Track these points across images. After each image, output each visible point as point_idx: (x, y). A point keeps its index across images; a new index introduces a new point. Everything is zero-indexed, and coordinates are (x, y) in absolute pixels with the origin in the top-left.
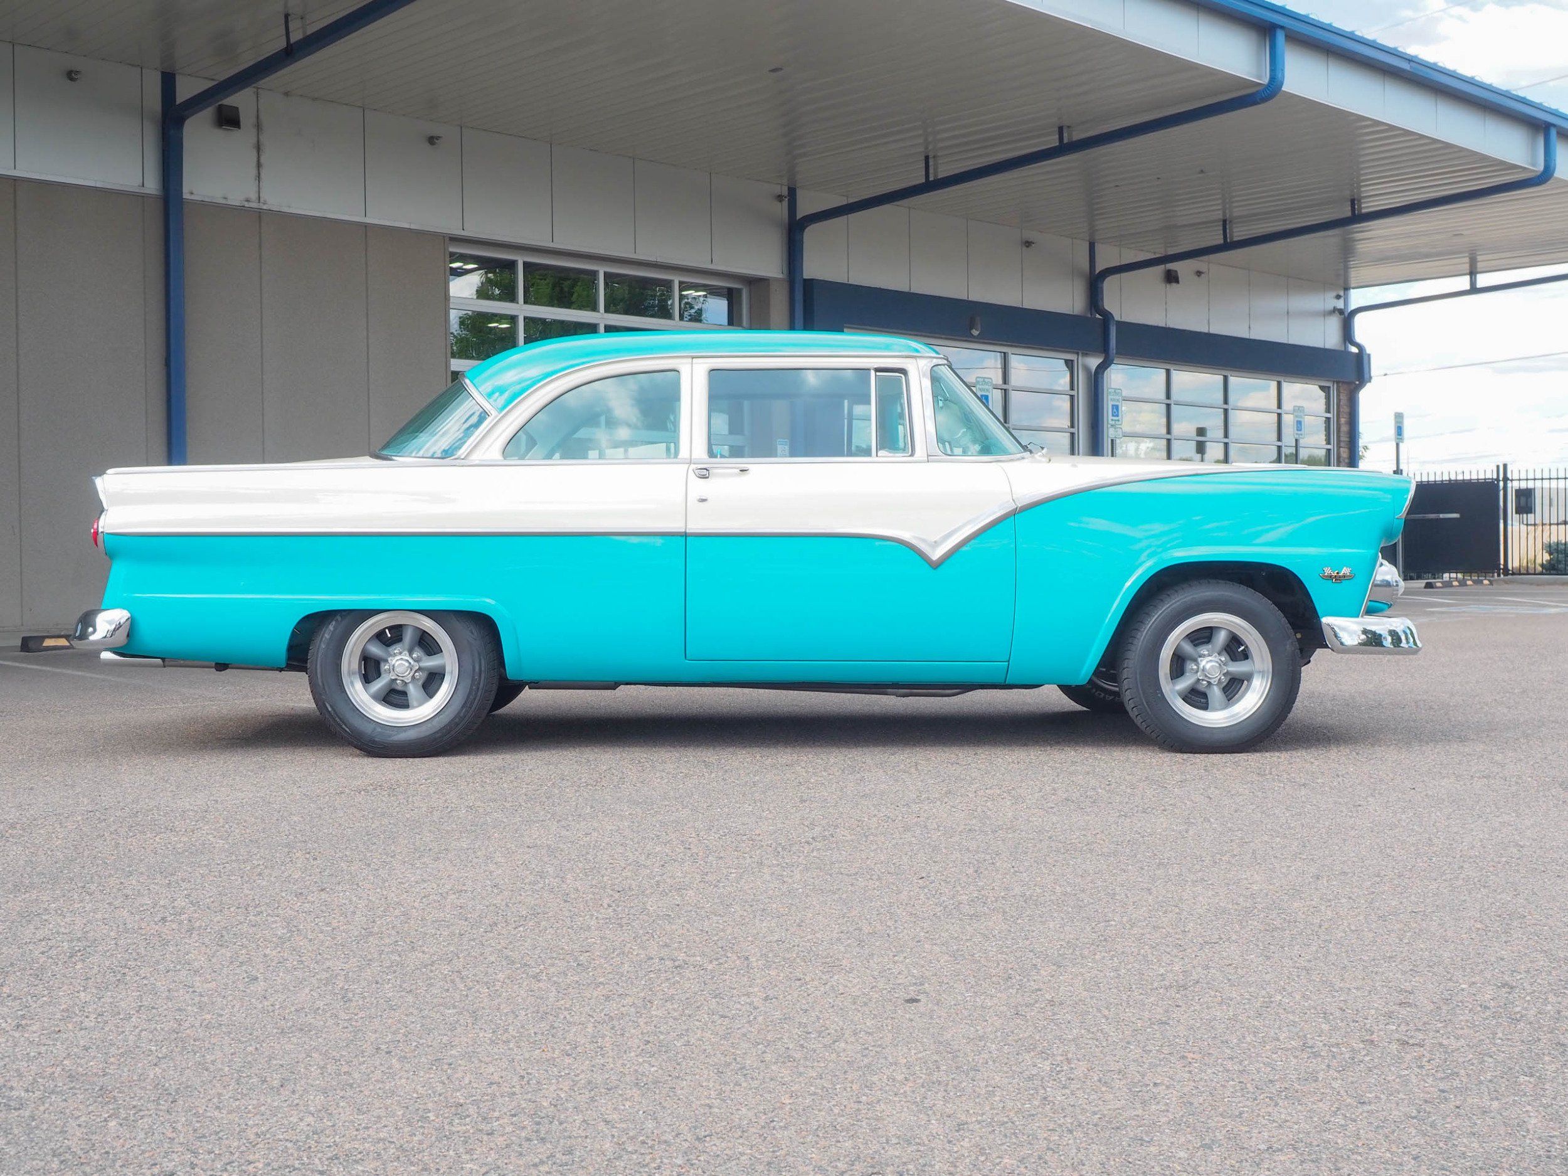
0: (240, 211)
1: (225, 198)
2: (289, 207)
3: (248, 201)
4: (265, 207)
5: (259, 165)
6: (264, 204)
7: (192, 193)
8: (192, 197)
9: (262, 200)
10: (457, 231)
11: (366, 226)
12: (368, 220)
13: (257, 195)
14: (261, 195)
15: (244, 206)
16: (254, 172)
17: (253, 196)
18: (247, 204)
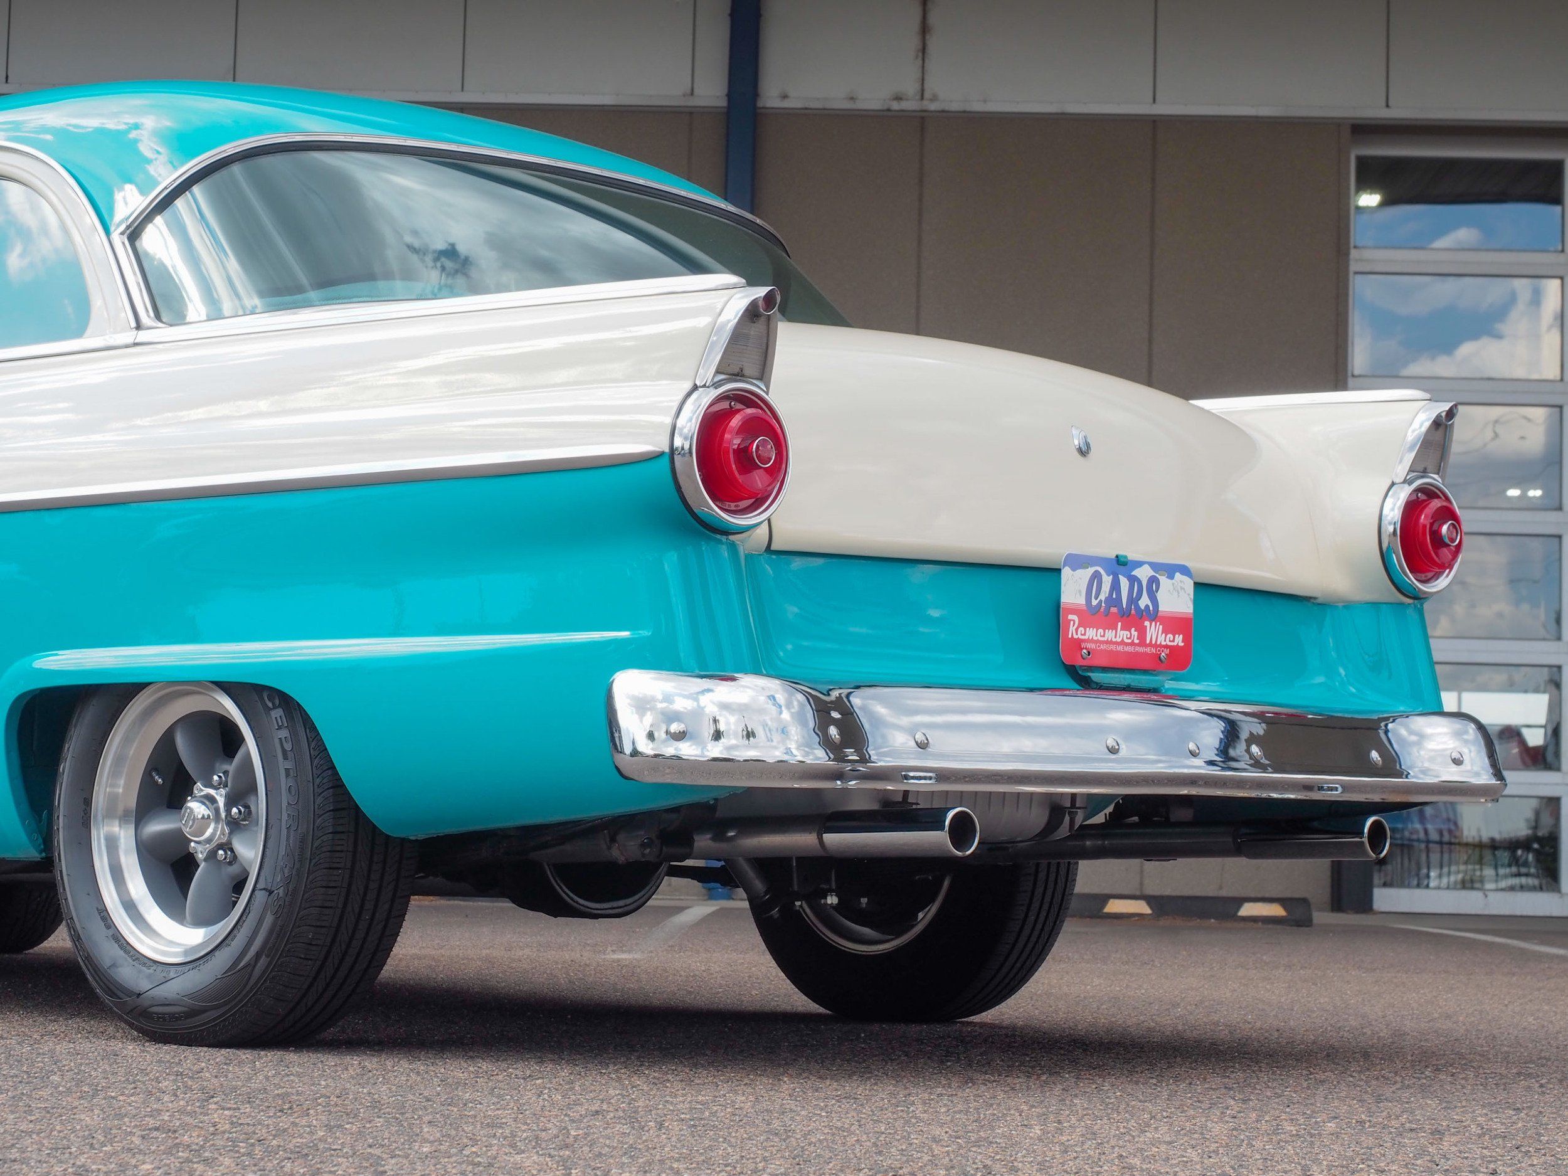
0: (884, 119)
1: (852, 98)
2: (985, 101)
3: (898, 98)
4: (933, 107)
5: (925, 29)
6: (931, 100)
7: (785, 97)
8: (786, 104)
9: (927, 95)
10: (1374, 110)
11: (1154, 123)
12: (1162, 109)
13: (918, 86)
14: (926, 86)
15: (889, 110)
16: (914, 42)
17: (910, 87)
18: (895, 106)
